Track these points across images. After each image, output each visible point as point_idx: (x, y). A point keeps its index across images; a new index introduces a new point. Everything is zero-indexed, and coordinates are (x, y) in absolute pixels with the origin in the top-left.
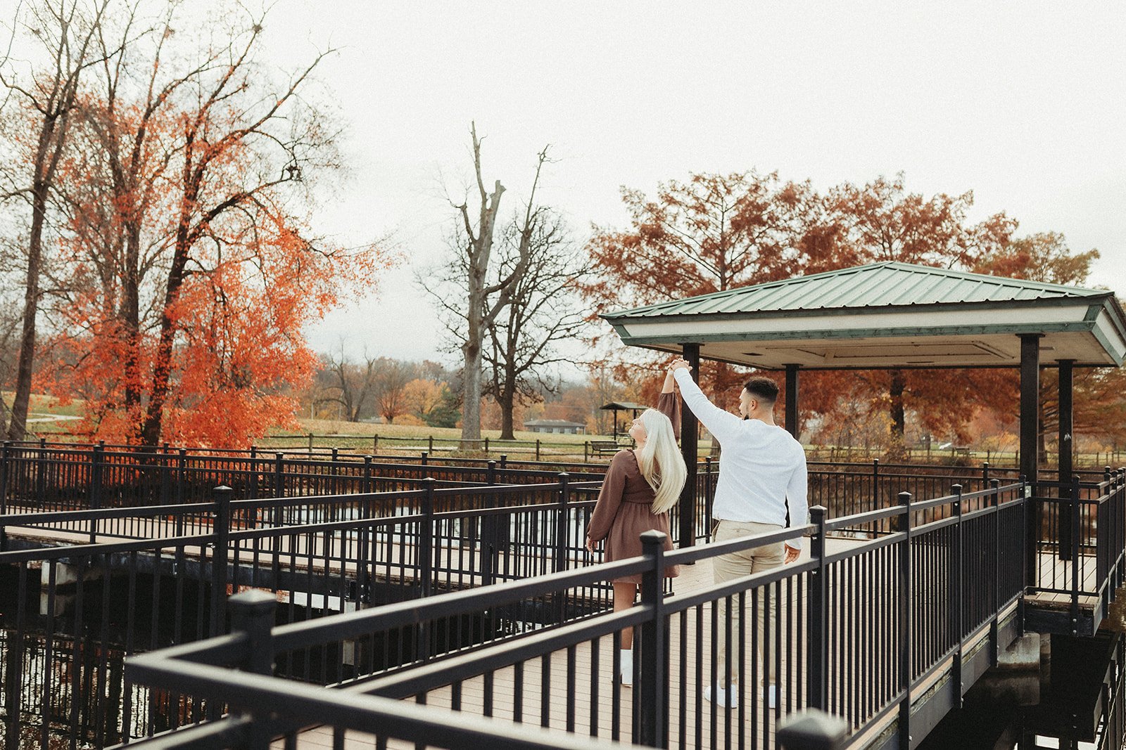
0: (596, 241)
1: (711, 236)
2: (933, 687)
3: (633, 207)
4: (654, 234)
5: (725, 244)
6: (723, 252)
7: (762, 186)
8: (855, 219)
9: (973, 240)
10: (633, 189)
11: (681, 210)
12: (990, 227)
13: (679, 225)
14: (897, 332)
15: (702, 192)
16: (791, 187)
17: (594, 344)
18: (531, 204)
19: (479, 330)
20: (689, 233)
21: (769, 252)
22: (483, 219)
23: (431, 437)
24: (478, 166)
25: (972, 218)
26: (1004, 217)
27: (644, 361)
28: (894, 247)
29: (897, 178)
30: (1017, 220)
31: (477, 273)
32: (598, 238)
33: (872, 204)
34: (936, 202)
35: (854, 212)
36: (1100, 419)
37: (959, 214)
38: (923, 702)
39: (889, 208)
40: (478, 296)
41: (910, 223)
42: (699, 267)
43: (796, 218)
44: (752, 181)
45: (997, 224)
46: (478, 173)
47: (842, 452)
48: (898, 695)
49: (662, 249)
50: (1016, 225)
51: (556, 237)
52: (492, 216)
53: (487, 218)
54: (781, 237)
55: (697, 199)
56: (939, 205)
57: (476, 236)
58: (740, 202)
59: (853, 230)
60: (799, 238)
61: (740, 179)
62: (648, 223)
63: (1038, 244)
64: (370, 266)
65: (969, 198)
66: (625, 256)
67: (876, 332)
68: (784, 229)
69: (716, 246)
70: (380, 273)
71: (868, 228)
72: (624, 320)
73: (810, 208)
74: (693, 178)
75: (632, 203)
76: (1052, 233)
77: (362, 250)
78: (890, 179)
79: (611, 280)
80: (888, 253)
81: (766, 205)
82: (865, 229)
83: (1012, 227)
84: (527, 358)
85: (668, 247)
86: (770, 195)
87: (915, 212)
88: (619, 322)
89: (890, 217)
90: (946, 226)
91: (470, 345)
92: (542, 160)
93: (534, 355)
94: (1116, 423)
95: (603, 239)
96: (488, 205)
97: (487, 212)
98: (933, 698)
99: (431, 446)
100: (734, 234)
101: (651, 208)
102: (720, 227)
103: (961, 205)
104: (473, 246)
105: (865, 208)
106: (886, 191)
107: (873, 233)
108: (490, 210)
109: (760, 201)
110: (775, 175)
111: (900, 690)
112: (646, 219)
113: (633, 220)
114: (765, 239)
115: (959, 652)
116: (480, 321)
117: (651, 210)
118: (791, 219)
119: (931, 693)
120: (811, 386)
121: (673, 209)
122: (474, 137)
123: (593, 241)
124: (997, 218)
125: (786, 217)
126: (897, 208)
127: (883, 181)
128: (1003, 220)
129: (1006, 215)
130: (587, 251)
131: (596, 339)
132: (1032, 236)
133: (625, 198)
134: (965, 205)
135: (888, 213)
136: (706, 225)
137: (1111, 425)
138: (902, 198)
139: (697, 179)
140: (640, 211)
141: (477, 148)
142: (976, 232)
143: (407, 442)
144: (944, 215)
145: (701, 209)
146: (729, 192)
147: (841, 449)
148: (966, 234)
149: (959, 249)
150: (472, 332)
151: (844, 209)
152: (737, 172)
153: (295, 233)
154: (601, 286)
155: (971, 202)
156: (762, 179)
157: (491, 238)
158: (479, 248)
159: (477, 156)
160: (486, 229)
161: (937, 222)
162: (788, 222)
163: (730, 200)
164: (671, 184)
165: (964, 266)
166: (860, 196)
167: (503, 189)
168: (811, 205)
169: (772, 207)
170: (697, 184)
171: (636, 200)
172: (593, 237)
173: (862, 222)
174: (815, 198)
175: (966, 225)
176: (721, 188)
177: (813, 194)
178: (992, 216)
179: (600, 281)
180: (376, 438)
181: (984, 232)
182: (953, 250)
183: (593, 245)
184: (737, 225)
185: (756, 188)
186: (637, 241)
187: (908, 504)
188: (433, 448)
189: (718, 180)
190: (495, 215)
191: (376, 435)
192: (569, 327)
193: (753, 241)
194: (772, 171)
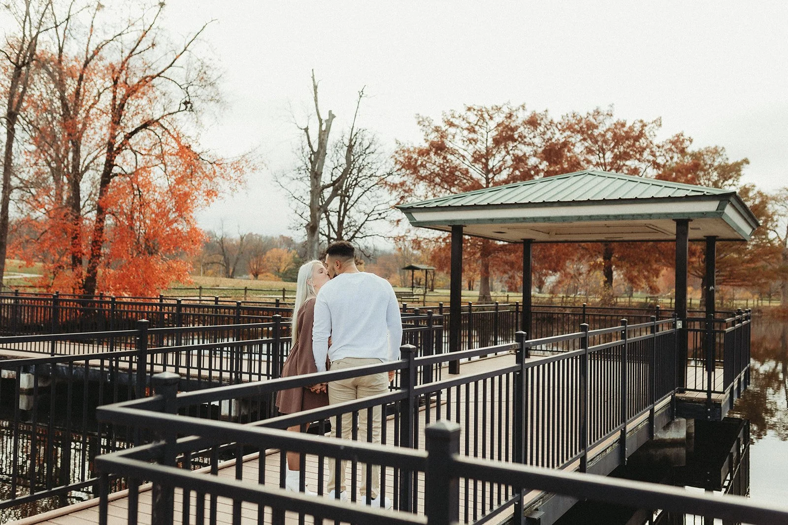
0: (399, 152)
1: (479, 149)
2: (605, 450)
3: (424, 128)
4: (439, 148)
5: (488, 154)
6: (487, 160)
7: (514, 114)
8: (579, 137)
9: (661, 152)
10: (425, 117)
11: (458, 131)
12: (674, 143)
13: (457, 142)
14: (593, 218)
15: (473, 118)
16: (535, 115)
17: (398, 224)
18: (353, 127)
19: (317, 215)
20: (463, 147)
21: (519, 160)
22: (320, 137)
23: (284, 289)
24: (316, 100)
25: (660, 137)
26: (682, 135)
27: (432, 236)
28: (606, 156)
29: (609, 108)
30: (692, 138)
31: (316, 175)
32: (401, 150)
33: (591, 126)
34: (635, 125)
35: (578, 132)
36: (749, 276)
37: (652, 133)
38: (597, 459)
39: (603, 129)
40: (316, 191)
41: (618, 140)
42: (471, 170)
43: (537, 137)
44: (507, 111)
45: (677, 141)
46: (316, 105)
47: (569, 299)
48: (578, 453)
49: (445, 158)
50: (691, 141)
51: (372, 149)
52: (326, 136)
53: (322, 137)
54: (528, 150)
55: (469, 123)
56: (637, 128)
57: (315, 150)
58: (499, 125)
59: (578, 145)
60: (540, 150)
61: (499, 109)
62: (436, 140)
63: (707, 155)
64: (241, 170)
65: (658, 123)
66: (419, 163)
67: (580, 218)
68: (529, 144)
69: (482, 156)
70: (248, 175)
71: (588, 143)
72: (412, 210)
73: (548, 129)
74: (467, 109)
75: (424, 126)
76: (716, 147)
77: (235, 159)
78: (604, 109)
79: (409, 180)
80: (602, 161)
81: (517, 128)
82: (586, 144)
83: (689, 142)
84: (351, 234)
85: (449, 157)
86: (519, 121)
87: (622, 132)
88: (409, 211)
89: (603, 136)
90: (643, 142)
91: (311, 225)
92: (361, 96)
93: (356, 232)
94: (759, 279)
95: (404, 151)
96: (324, 128)
97: (323, 133)
98: (605, 457)
99: (284, 295)
100: (494, 148)
101: (437, 130)
102: (485, 142)
103: (653, 128)
104: (313, 156)
105: (586, 129)
106: (601, 118)
107: (592, 146)
108: (325, 131)
109: (513, 125)
110: (523, 107)
111: (580, 451)
112: (434, 137)
113: (425, 138)
114: (516, 151)
115: (625, 428)
116: (318, 209)
117: (437, 131)
118: (534, 137)
119: (604, 454)
120: (548, 253)
121: (452, 130)
122: (314, 80)
123: (397, 152)
124: (678, 136)
125: (531, 136)
126: (608, 130)
127: (599, 110)
128: (682, 138)
129: (684, 135)
130: (393, 159)
131: (399, 221)
132: (703, 149)
133: (419, 123)
134: (656, 128)
135: (603, 133)
136: (476, 141)
137: (756, 280)
138: (613, 123)
139: (469, 109)
140: (429, 132)
141: (316, 87)
142: (663, 146)
143: (267, 292)
144: (641, 134)
145: (472, 130)
146: (491, 118)
147: (569, 297)
148: (656, 147)
149: (651, 158)
150: (313, 216)
151: (572, 130)
152: (497, 105)
153: (189, 147)
154: (402, 184)
155: (660, 125)
156: (514, 109)
157: (325, 151)
158: (318, 157)
159: (316, 93)
160: (322, 144)
161: (637, 139)
162: (533, 139)
163: (492, 124)
164: (451, 113)
165: (655, 170)
166: (583, 121)
167: (334, 117)
168: (548, 127)
169: (521, 129)
170: (469, 113)
171: (426, 124)
172: (397, 150)
173: (584, 139)
174: (551, 122)
175: (657, 141)
176: (486, 116)
177: (550, 120)
178: (674, 135)
179: (402, 180)
180: (246, 289)
181: (669, 146)
182: (647, 158)
183: (397, 155)
184: (497, 142)
185: (510, 116)
186: (428, 152)
187: (586, 331)
188: (286, 296)
189: (484, 110)
190: (328, 134)
191: (246, 288)
192: (380, 212)
193: (508, 153)
194: (522, 104)
